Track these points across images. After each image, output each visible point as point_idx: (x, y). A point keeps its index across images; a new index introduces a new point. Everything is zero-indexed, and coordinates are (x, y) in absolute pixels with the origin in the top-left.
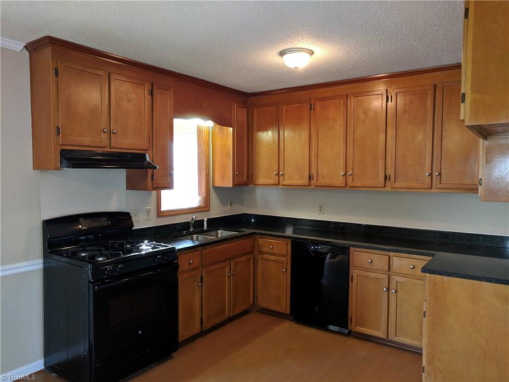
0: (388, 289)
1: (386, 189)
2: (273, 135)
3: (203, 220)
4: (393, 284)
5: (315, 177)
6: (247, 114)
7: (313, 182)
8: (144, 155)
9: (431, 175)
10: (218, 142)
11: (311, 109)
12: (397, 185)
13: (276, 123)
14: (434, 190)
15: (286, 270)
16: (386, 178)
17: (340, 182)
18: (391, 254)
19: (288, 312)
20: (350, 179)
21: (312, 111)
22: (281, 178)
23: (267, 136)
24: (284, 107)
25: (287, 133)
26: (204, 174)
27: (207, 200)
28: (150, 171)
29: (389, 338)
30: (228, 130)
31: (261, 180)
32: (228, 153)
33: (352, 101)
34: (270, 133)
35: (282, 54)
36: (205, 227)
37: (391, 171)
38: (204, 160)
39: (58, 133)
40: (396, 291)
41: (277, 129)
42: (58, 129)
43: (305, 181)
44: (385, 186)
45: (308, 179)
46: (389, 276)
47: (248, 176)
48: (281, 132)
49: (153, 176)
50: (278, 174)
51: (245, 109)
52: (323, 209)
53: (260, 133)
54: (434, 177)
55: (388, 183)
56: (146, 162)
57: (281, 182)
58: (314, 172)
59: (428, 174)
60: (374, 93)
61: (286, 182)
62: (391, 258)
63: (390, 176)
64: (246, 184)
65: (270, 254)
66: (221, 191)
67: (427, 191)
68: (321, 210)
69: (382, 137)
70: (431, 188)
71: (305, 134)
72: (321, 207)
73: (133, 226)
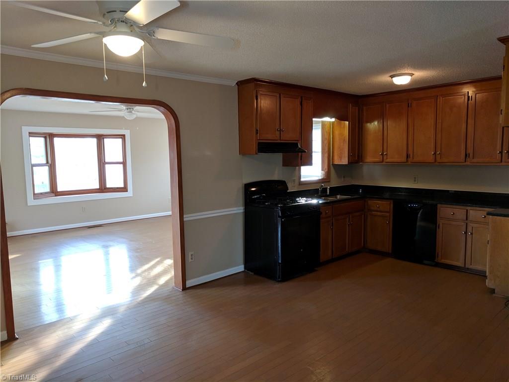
0: (466, 233)
1: (466, 163)
2: (379, 126)
3: (327, 188)
4: (470, 229)
5: (411, 156)
6: (359, 111)
7: (410, 160)
8: (297, 144)
9: (501, 152)
10: (337, 132)
11: (408, 107)
12: (475, 160)
13: (381, 116)
14: (503, 164)
15: (389, 222)
16: (466, 155)
17: (431, 159)
18: (469, 208)
19: (390, 252)
20: (438, 157)
21: (410, 108)
22: (385, 157)
23: (374, 126)
24: (388, 105)
25: (390, 123)
26: (326, 155)
27: (328, 174)
28: (300, 154)
29: (467, 266)
30: (344, 123)
31: (369, 159)
32: (344, 140)
33: (441, 100)
34: (376, 123)
35: (392, 77)
36: (328, 193)
37: (470, 151)
38: (327, 145)
39: (257, 133)
40: (472, 234)
41: (381, 121)
42: (257, 130)
43: (404, 159)
44: (465, 161)
45: (406, 157)
46: (467, 224)
47: (358, 156)
48: (385, 123)
49: (301, 157)
50: (382, 154)
51: (357, 108)
52: (417, 179)
53: (369, 124)
54: (504, 154)
55: (468, 159)
56: (298, 148)
57: (385, 161)
58: (410, 152)
59: (498, 152)
60: (458, 94)
61: (388, 160)
62: (468, 211)
63: (469, 155)
64: (357, 162)
65: (377, 211)
66: (338, 168)
67: (498, 164)
68: (415, 181)
69: (464, 126)
70: (501, 162)
71: (403, 125)
72: (415, 178)
73: (288, 190)
